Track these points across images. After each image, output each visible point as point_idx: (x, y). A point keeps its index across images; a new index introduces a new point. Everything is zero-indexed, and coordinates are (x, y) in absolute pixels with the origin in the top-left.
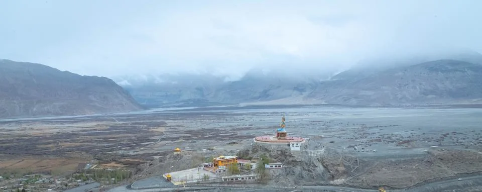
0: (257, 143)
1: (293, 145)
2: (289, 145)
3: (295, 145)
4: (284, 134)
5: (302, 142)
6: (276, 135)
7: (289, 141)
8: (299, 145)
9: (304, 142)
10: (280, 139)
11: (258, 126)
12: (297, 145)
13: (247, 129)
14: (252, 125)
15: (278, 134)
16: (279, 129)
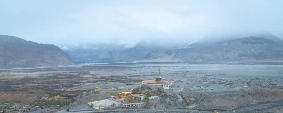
0: (144, 84)
1: (165, 85)
2: (162, 86)
3: (166, 85)
4: (160, 79)
6: (155, 80)
7: (163, 83)
8: (168, 85)
9: (171, 84)
10: (157, 82)
11: (145, 74)
12: (167, 85)
13: (138, 76)
14: (141, 74)
15: (156, 79)
16: (156, 76)
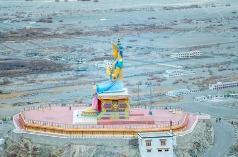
1: (149, 143)
2: (135, 144)
3: (156, 143)
4: (120, 104)
5: (182, 133)
6: (95, 106)
7: (135, 128)
8: (170, 143)
9: (191, 130)
11: (76, 24)
12: (163, 143)
14: (50, 21)
15: (99, 102)
16: (102, 86)
